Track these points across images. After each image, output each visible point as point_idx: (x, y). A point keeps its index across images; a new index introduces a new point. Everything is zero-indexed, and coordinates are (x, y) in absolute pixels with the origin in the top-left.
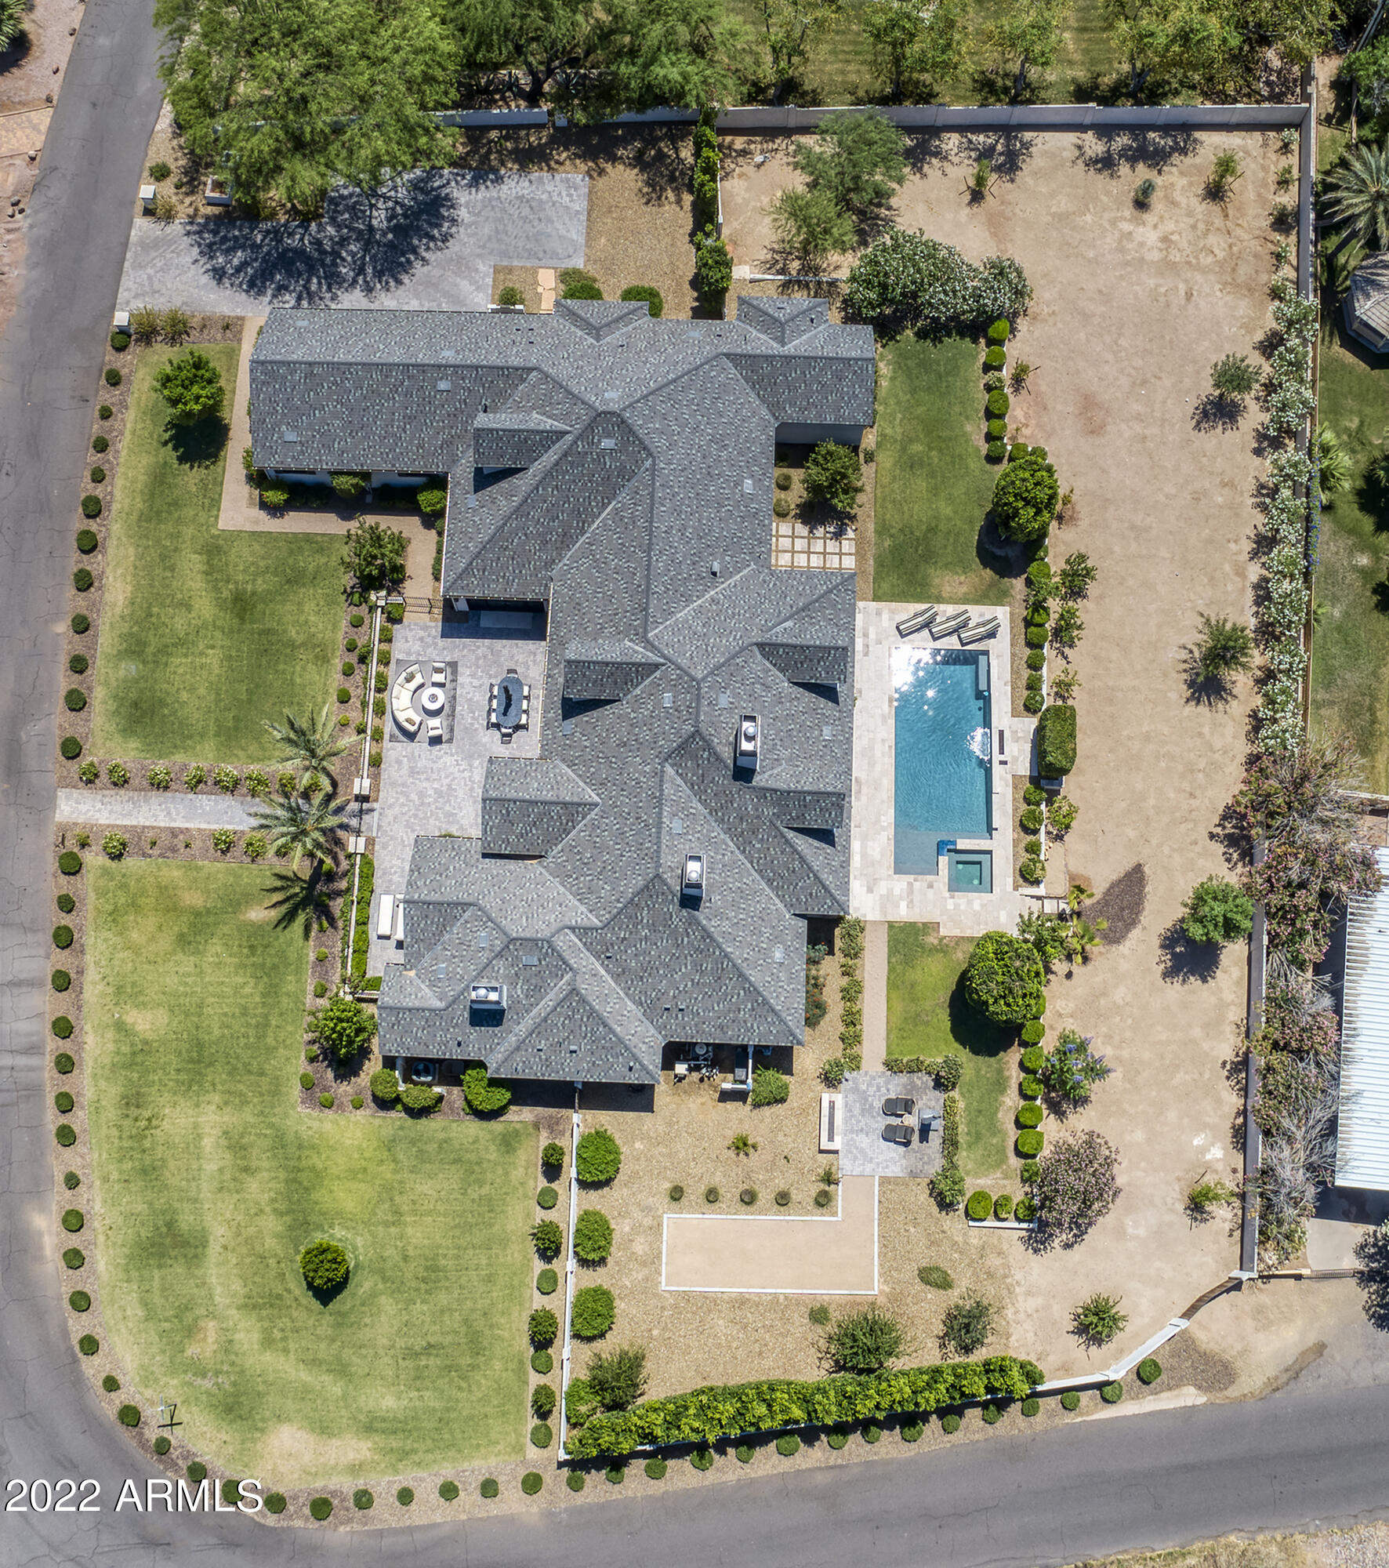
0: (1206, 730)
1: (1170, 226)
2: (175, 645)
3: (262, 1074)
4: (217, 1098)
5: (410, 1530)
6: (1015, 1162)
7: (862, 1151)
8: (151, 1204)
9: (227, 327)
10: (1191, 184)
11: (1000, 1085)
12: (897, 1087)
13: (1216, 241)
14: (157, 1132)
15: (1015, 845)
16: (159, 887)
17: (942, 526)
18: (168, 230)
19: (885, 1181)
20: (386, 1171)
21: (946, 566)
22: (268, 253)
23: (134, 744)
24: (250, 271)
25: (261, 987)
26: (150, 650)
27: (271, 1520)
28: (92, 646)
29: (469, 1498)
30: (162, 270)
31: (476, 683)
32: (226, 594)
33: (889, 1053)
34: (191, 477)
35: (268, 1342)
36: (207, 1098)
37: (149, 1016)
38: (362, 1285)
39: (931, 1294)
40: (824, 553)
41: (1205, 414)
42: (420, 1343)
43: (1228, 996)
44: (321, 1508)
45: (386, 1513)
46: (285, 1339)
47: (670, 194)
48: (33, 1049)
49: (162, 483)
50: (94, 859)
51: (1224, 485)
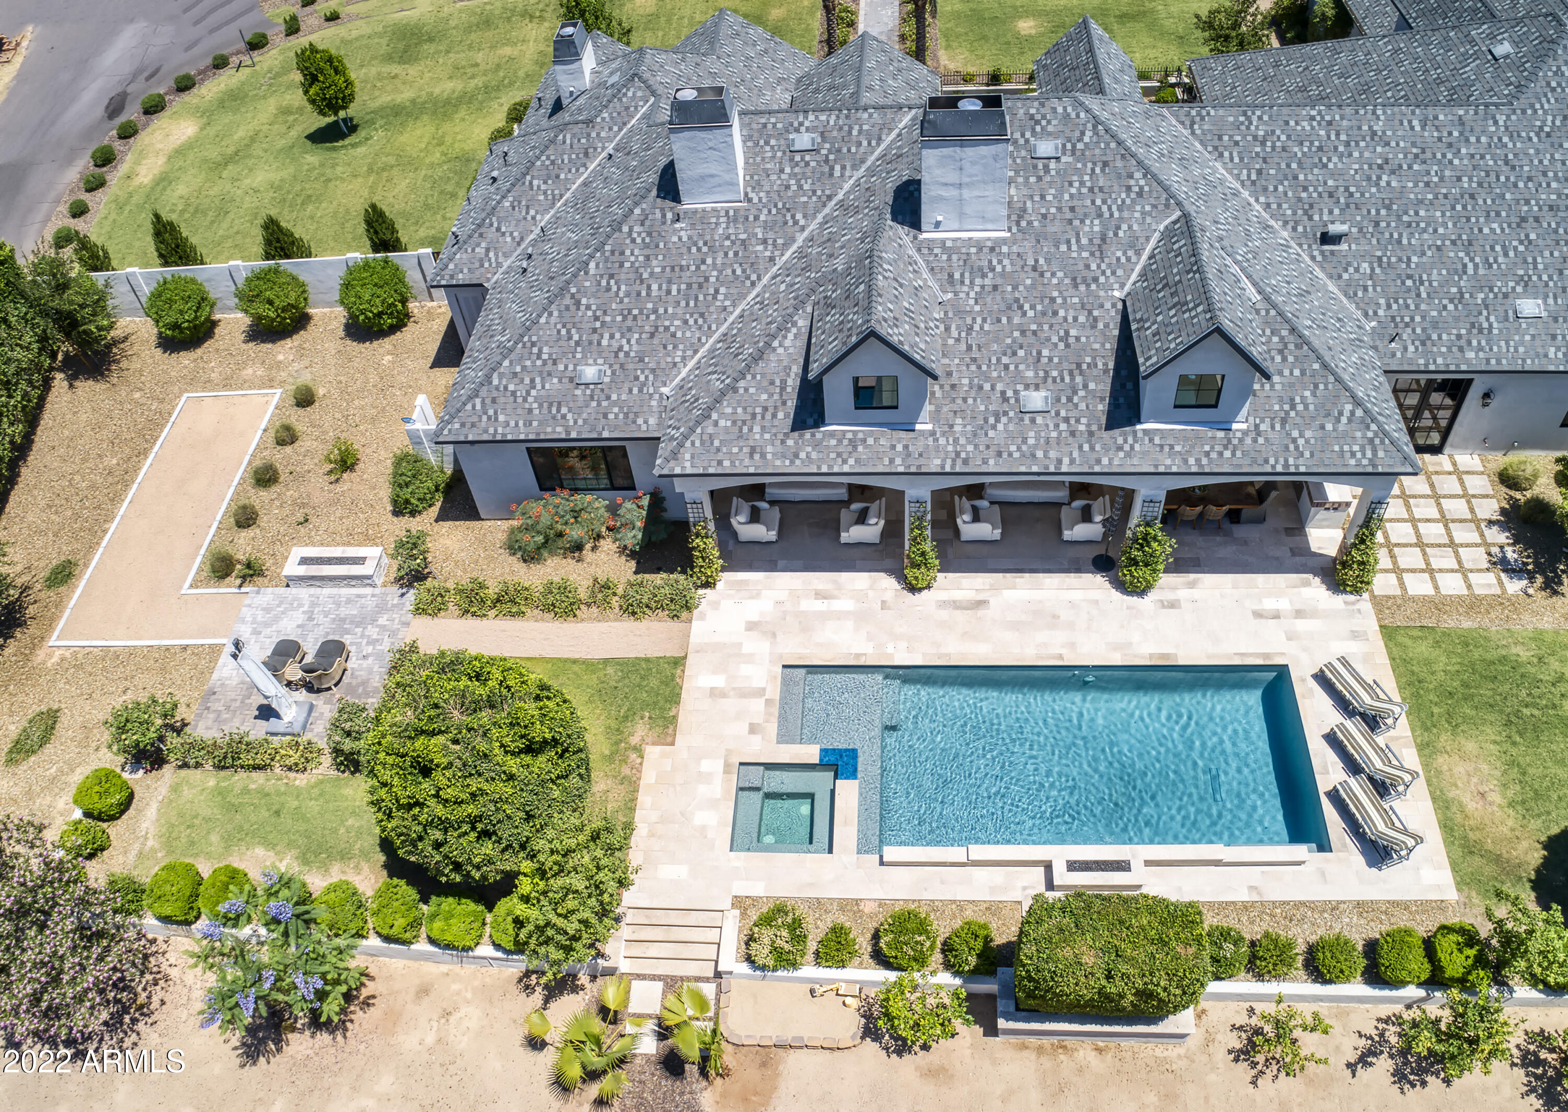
7: (275, 619)
19: (214, 652)
20: (433, 158)
21: (1514, 765)
40: (1454, 545)
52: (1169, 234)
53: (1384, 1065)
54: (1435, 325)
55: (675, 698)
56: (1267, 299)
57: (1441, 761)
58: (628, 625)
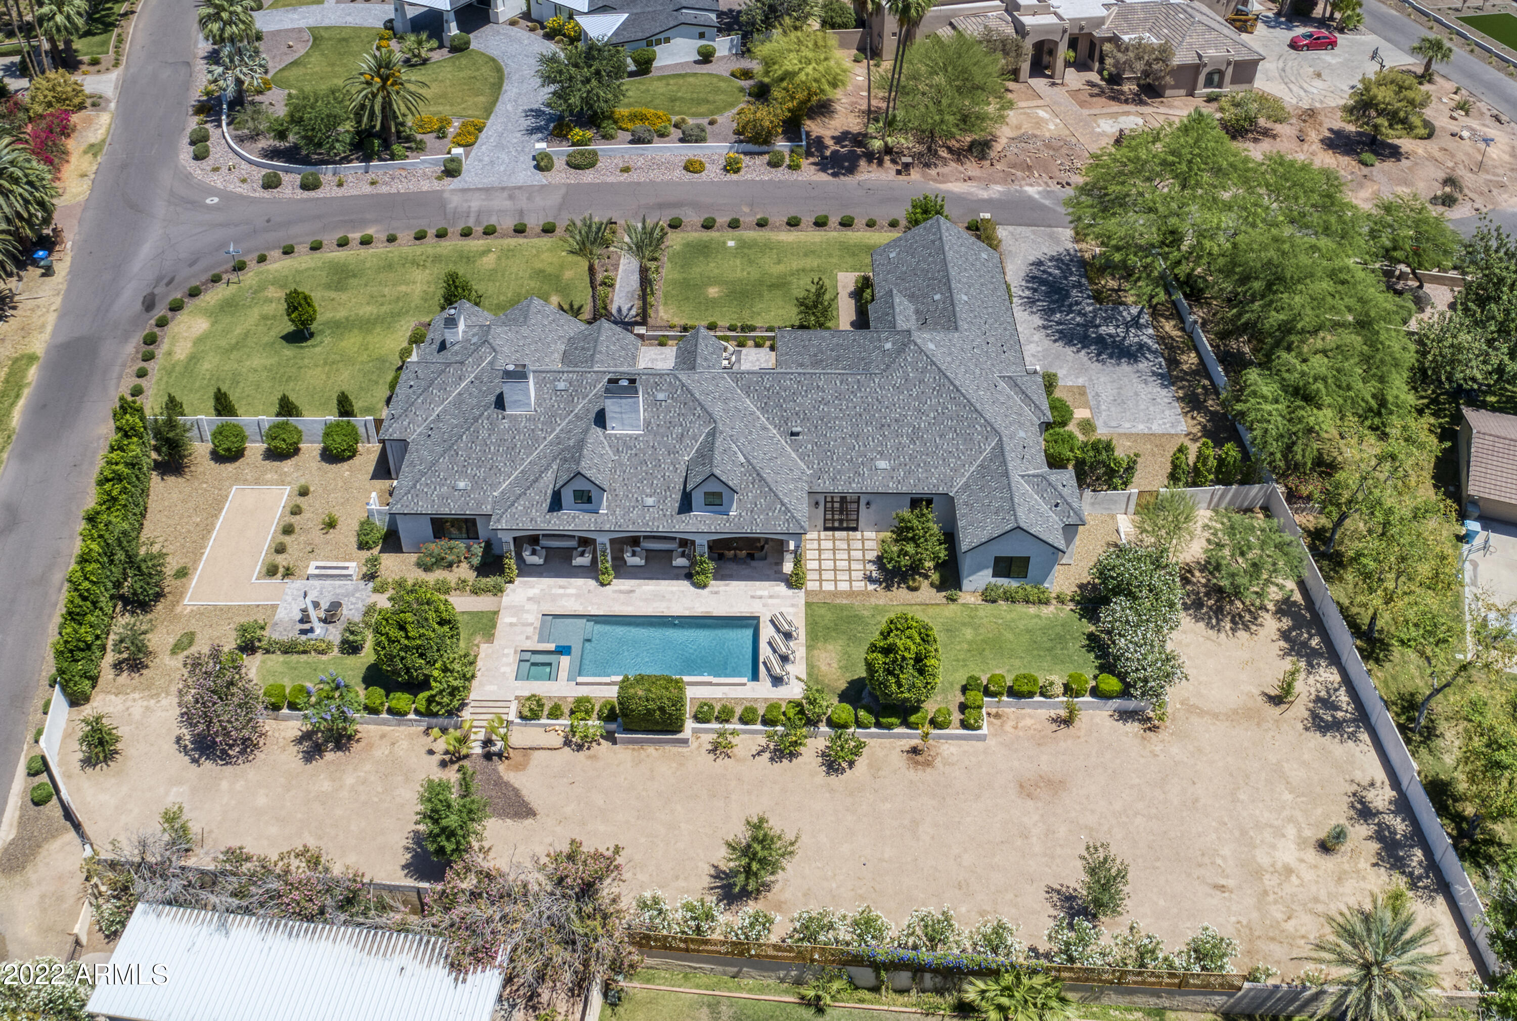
1: (1308, 875)
2: (749, 259)
4: (432, 289)
8: (369, 268)
12: (351, 612)
14: (415, 268)
15: (561, 698)
18: (1067, 242)
19: (274, 607)
20: (363, 358)
21: (843, 654)
22: (1062, 283)
24: (1044, 276)
26: (745, 250)
28: (747, 229)
30: (1035, 241)
32: (787, 277)
36: (433, 286)
37: (492, 262)
38: (289, 349)
39: (172, 640)
40: (850, 570)
52: (708, 434)
53: (767, 755)
54: (839, 472)
55: (494, 626)
56: (748, 461)
57: (816, 652)
58: (474, 598)
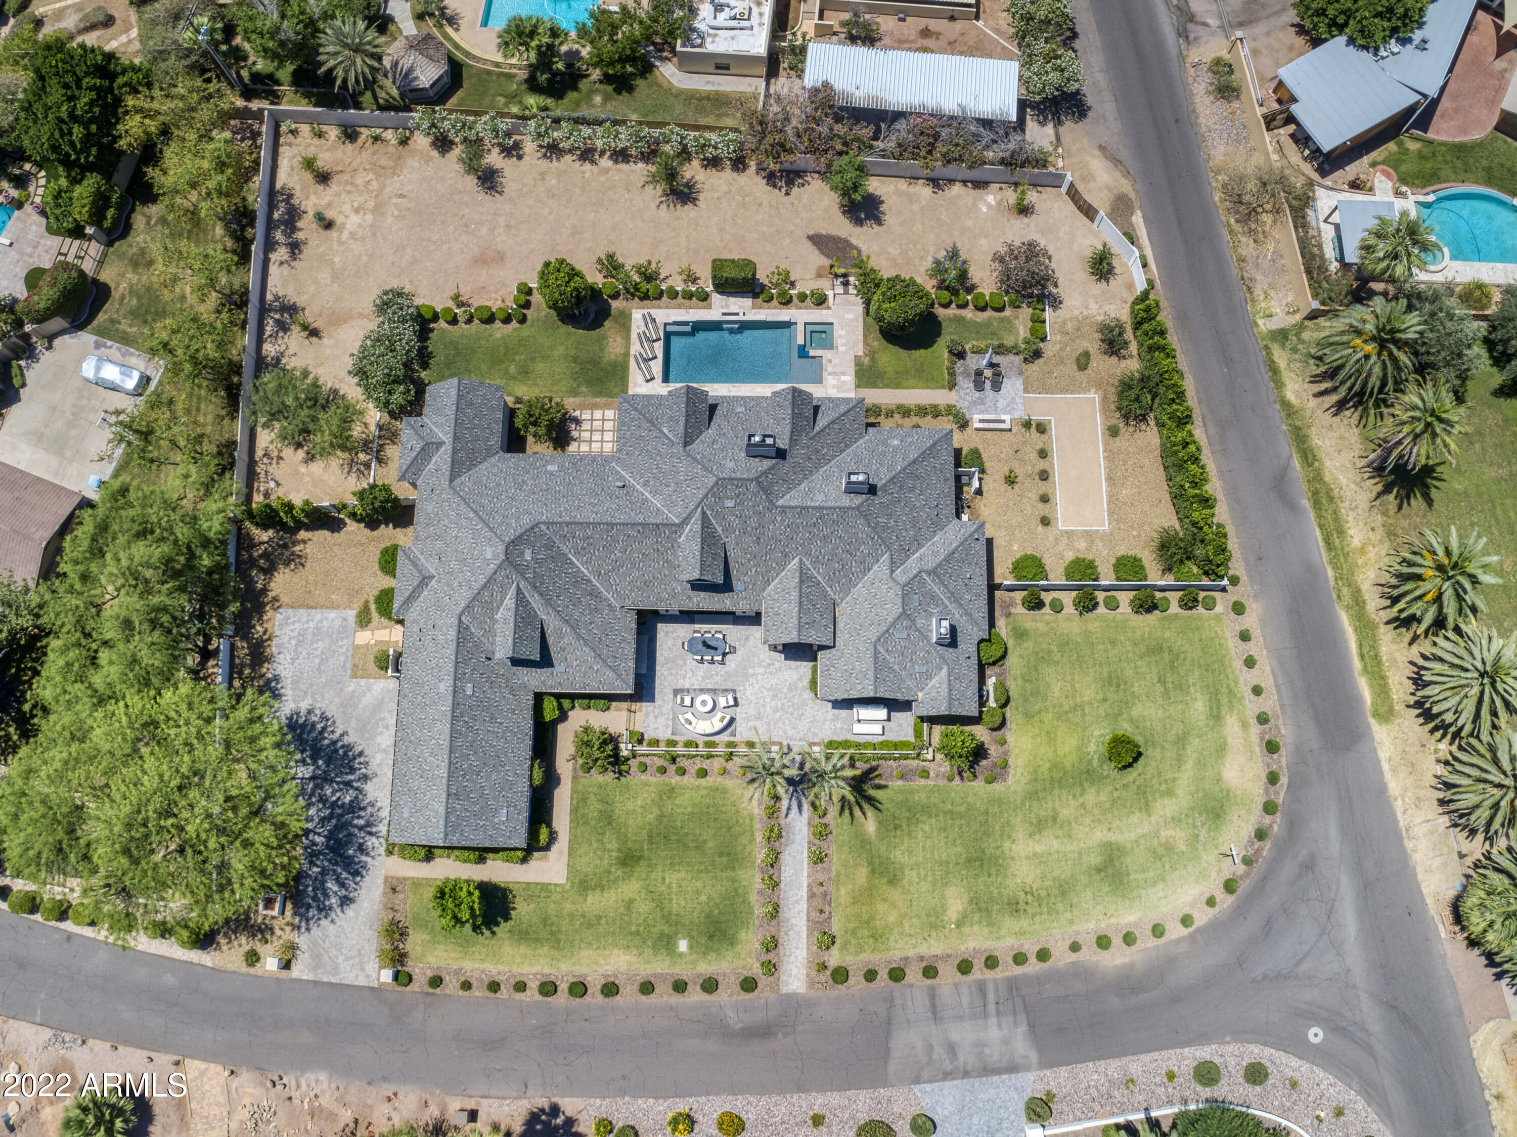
0: (715, 195)
1: (347, 208)
2: (662, 910)
3: (987, 813)
4: (1007, 844)
5: (1277, 687)
6: (1008, 312)
7: (1008, 404)
8: (1086, 886)
9: (394, 890)
10: (315, 193)
11: (960, 320)
12: (966, 384)
13: (360, 180)
14: (1035, 887)
15: (797, 308)
16: (853, 903)
17: (573, 352)
18: (303, 947)
19: (1026, 391)
20: (1048, 717)
21: (601, 350)
22: (330, 861)
23: (742, 935)
24: (344, 875)
25: (924, 818)
26: (667, 930)
27: (1284, 780)
28: (663, 977)
29: (1254, 648)
30: (340, 950)
31: (690, 674)
32: (619, 873)
33: (943, 387)
34: (522, 909)
35: (1170, 793)
36: (1007, 851)
37: (951, 901)
38: (1125, 728)
39: (1093, 364)
40: (591, 431)
41: (490, 188)
42: (1159, 688)
43: (892, 188)
44: (1272, 747)
45: (1269, 703)
46: (1166, 781)
47: (297, 549)
48: (981, 988)
49: (527, 933)
50: (834, 958)
51: (543, 179)
55: (857, 373)
58: (879, 401)
